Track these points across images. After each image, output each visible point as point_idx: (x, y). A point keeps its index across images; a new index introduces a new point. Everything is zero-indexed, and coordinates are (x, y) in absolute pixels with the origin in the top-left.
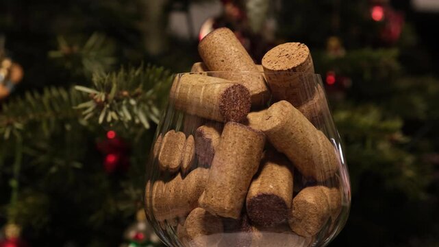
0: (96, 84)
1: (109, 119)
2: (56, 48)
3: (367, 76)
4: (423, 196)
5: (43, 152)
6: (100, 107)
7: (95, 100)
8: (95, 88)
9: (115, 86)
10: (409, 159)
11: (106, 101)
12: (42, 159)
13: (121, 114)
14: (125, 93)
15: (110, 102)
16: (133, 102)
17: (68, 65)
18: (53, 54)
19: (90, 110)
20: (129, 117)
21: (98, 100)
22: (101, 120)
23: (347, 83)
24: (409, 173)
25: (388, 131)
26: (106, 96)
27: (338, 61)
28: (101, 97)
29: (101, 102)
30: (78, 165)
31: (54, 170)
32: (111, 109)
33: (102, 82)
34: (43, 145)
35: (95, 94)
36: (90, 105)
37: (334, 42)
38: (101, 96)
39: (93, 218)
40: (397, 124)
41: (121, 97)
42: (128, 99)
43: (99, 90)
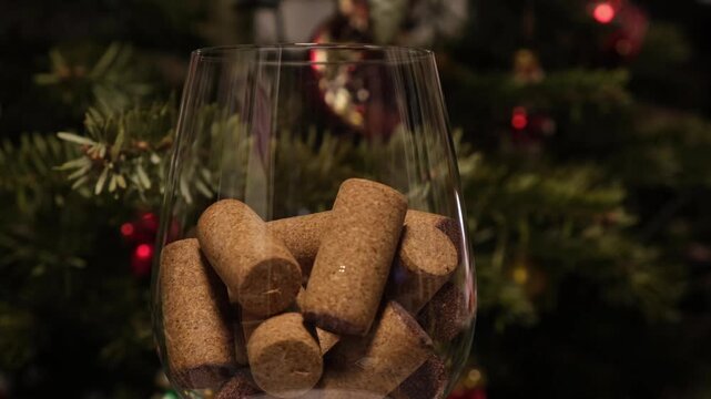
0: (91, 130)
1: (112, 187)
2: (47, 69)
3: (576, 114)
4: (673, 316)
5: (23, 241)
6: (97, 167)
7: (90, 156)
8: (89, 135)
9: (122, 132)
10: (640, 254)
11: (108, 157)
12: (23, 252)
13: (135, 179)
14: (143, 144)
15: (114, 159)
16: (155, 159)
17: (68, 97)
18: (43, 79)
19: (82, 172)
20: (147, 184)
21: (94, 156)
22: (99, 188)
23: (548, 126)
24: (640, 278)
25: (599, 207)
26: (108, 149)
27: (531, 90)
28: (99, 152)
29: (98, 158)
30: (79, 263)
31: (39, 270)
32: (116, 170)
33: (102, 125)
34: (22, 230)
35: (91, 146)
36: (83, 164)
37: (525, 59)
38: (100, 150)
39: (106, 352)
40: (615, 194)
41: (133, 151)
42: (146, 153)
43: (96, 140)
